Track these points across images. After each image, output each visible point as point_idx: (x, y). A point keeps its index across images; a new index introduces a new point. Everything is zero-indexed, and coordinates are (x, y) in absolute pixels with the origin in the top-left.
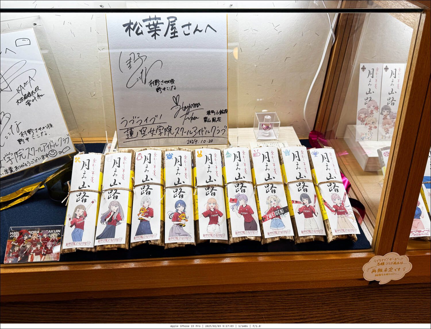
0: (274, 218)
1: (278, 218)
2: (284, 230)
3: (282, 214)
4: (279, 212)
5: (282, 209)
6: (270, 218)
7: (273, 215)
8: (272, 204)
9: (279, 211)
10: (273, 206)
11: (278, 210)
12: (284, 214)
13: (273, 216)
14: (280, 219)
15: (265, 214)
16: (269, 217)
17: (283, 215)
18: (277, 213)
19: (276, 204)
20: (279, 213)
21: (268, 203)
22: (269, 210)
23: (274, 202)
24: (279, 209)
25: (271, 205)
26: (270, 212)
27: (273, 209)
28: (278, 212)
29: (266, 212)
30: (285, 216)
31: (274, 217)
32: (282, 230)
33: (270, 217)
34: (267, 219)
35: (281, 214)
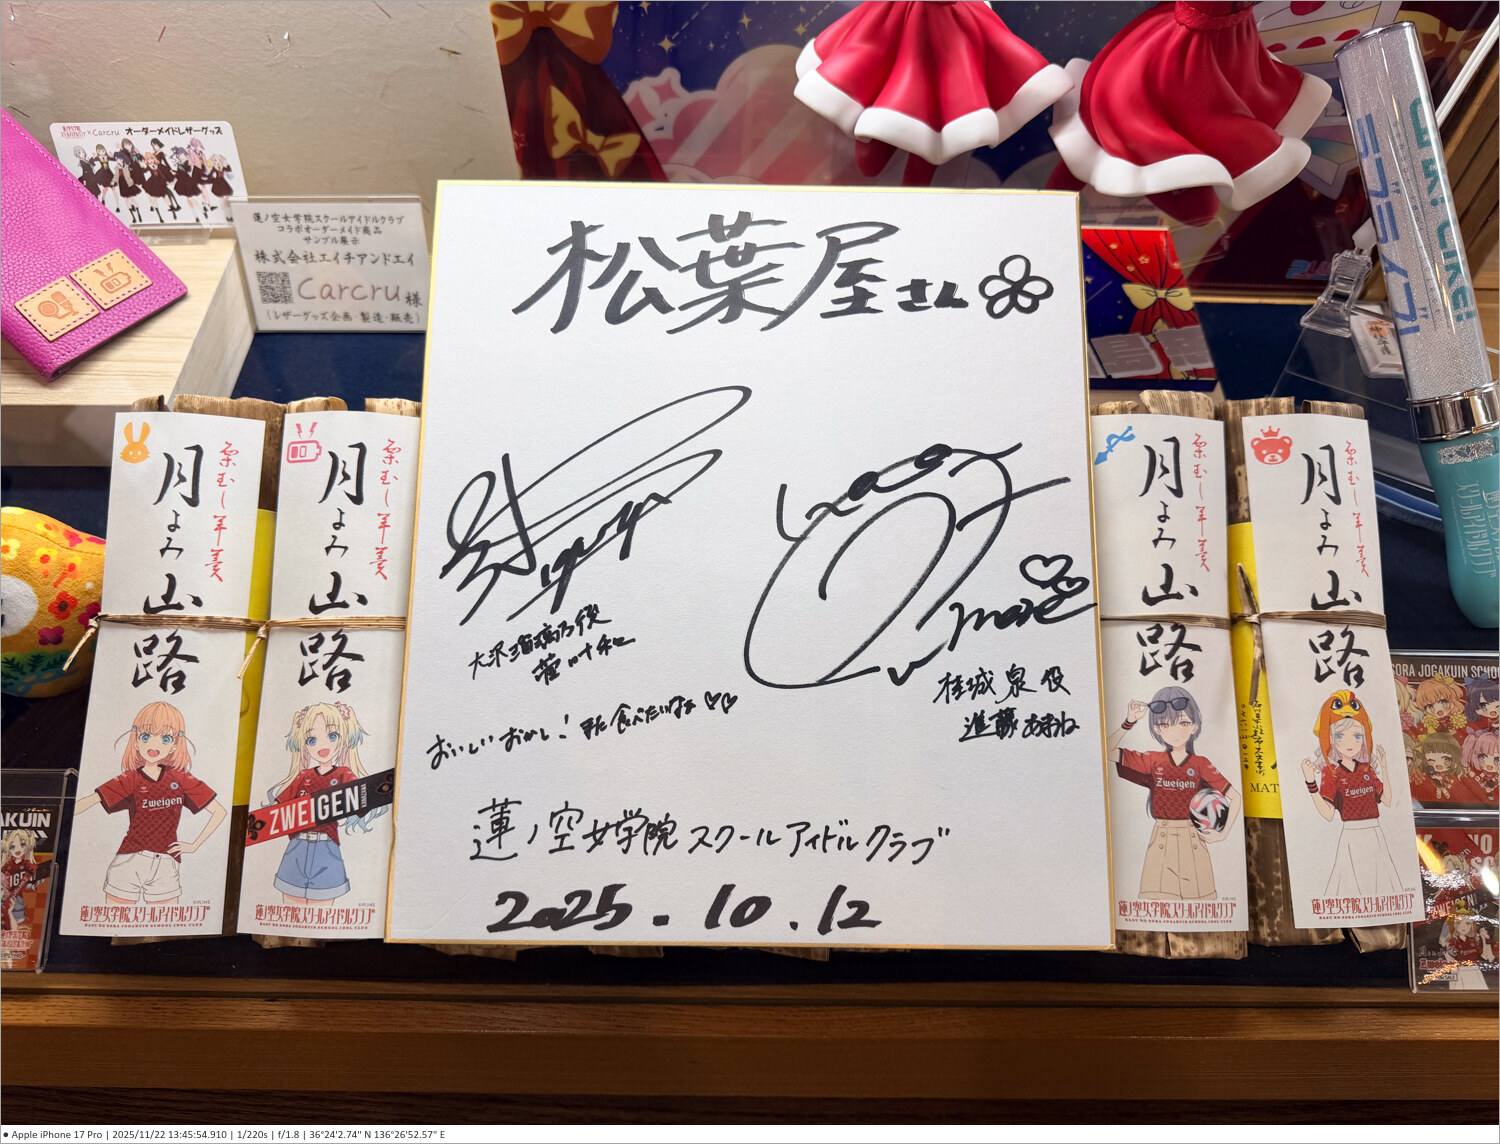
0: (303, 836)
1: (324, 837)
2: (339, 904)
3: (353, 812)
4: (335, 803)
5: (359, 782)
6: (285, 828)
7: (305, 818)
8: (313, 750)
9: (338, 798)
10: (312, 765)
11: (336, 788)
12: (361, 813)
13: (302, 823)
14: (332, 844)
15: (267, 803)
16: (279, 825)
17: (355, 817)
18: (327, 807)
19: (332, 754)
20: (339, 808)
21: (292, 746)
22: (291, 787)
23: (323, 741)
24: (342, 786)
25: (306, 758)
26: (290, 796)
27: (310, 784)
28: (330, 803)
29: (275, 793)
30: (368, 827)
31: (305, 830)
32: (325, 907)
33: (288, 823)
34: (273, 832)
35: (345, 815)
